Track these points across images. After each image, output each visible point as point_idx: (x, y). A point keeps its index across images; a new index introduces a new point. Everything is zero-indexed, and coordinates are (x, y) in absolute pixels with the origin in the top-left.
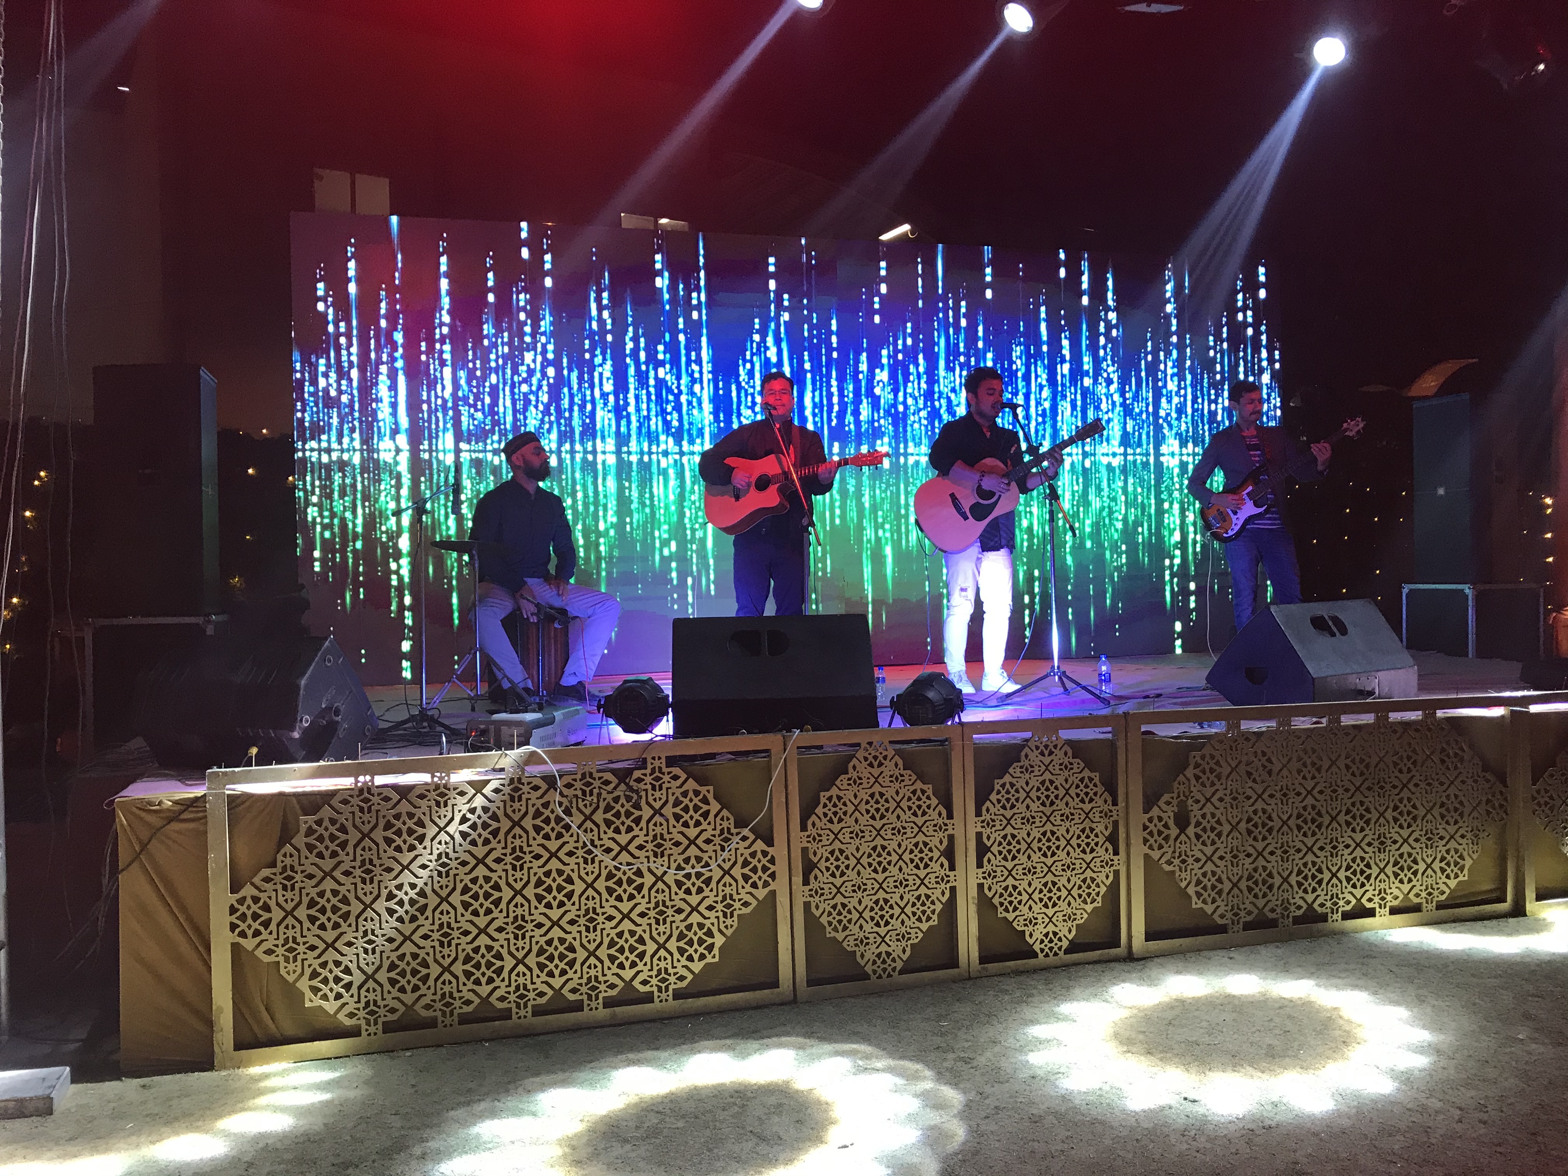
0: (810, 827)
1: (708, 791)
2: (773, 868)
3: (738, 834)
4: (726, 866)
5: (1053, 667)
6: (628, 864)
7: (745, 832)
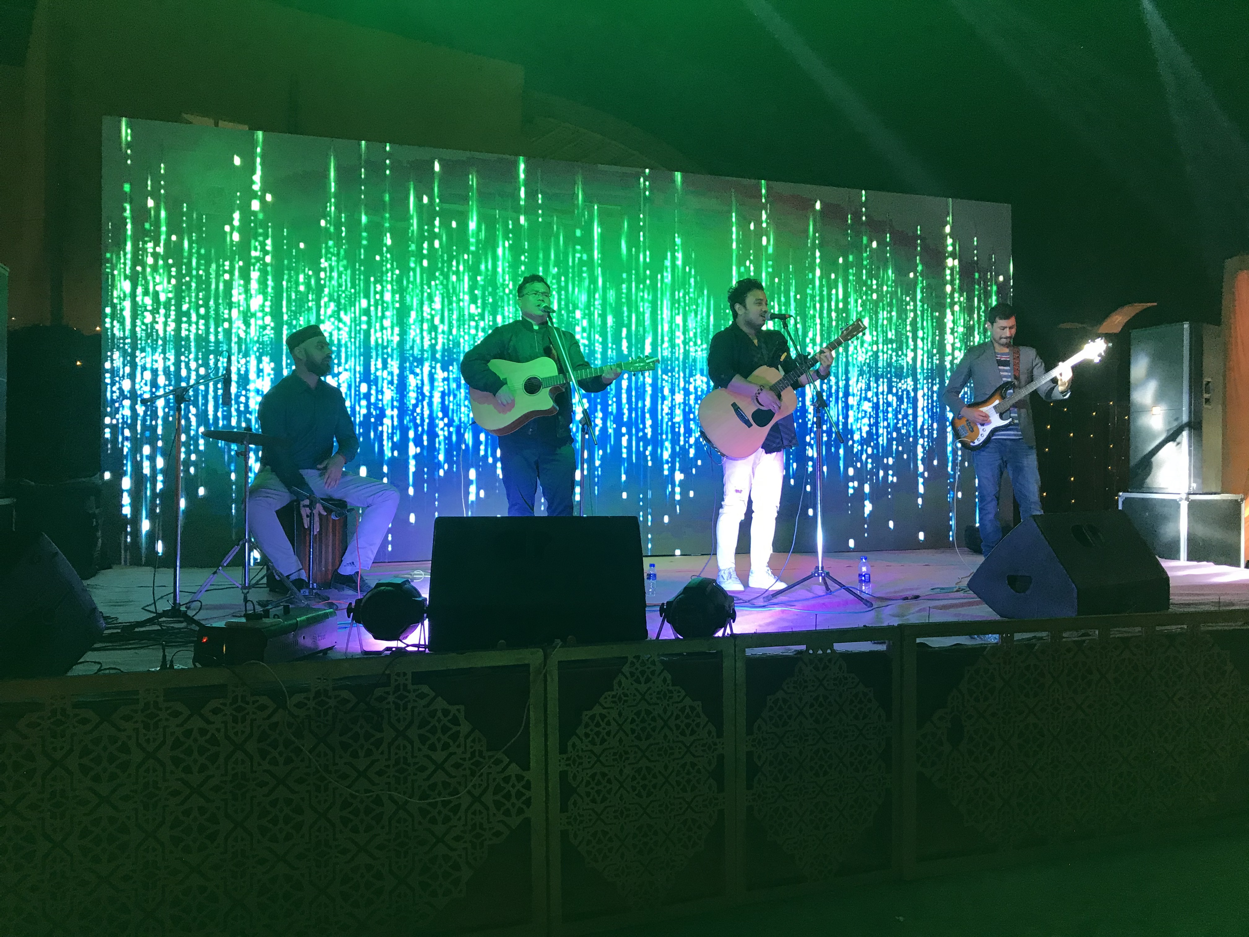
0: (570, 748)
1: (458, 710)
2: (528, 794)
3: (490, 757)
4: (477, 793)
5: (817, 567)
6: (367, 791)
7: (500, 755)
